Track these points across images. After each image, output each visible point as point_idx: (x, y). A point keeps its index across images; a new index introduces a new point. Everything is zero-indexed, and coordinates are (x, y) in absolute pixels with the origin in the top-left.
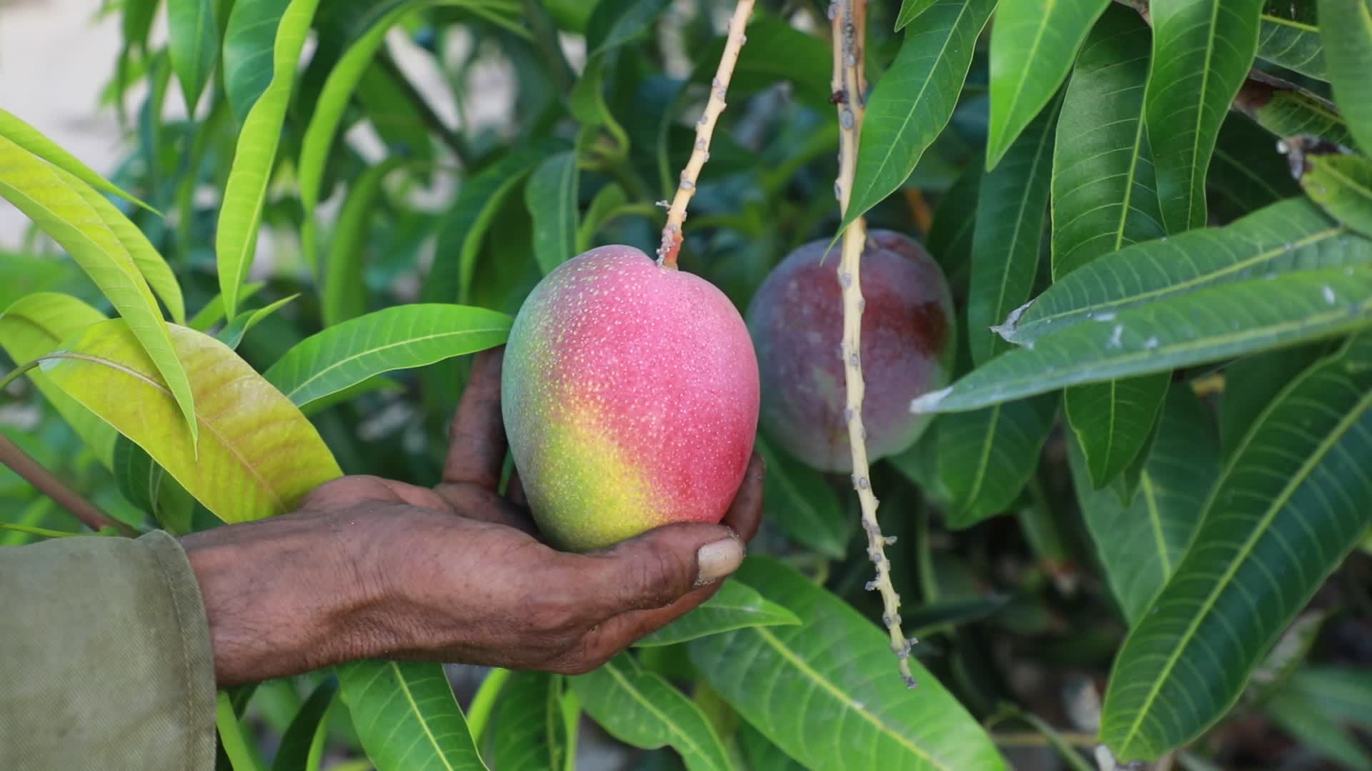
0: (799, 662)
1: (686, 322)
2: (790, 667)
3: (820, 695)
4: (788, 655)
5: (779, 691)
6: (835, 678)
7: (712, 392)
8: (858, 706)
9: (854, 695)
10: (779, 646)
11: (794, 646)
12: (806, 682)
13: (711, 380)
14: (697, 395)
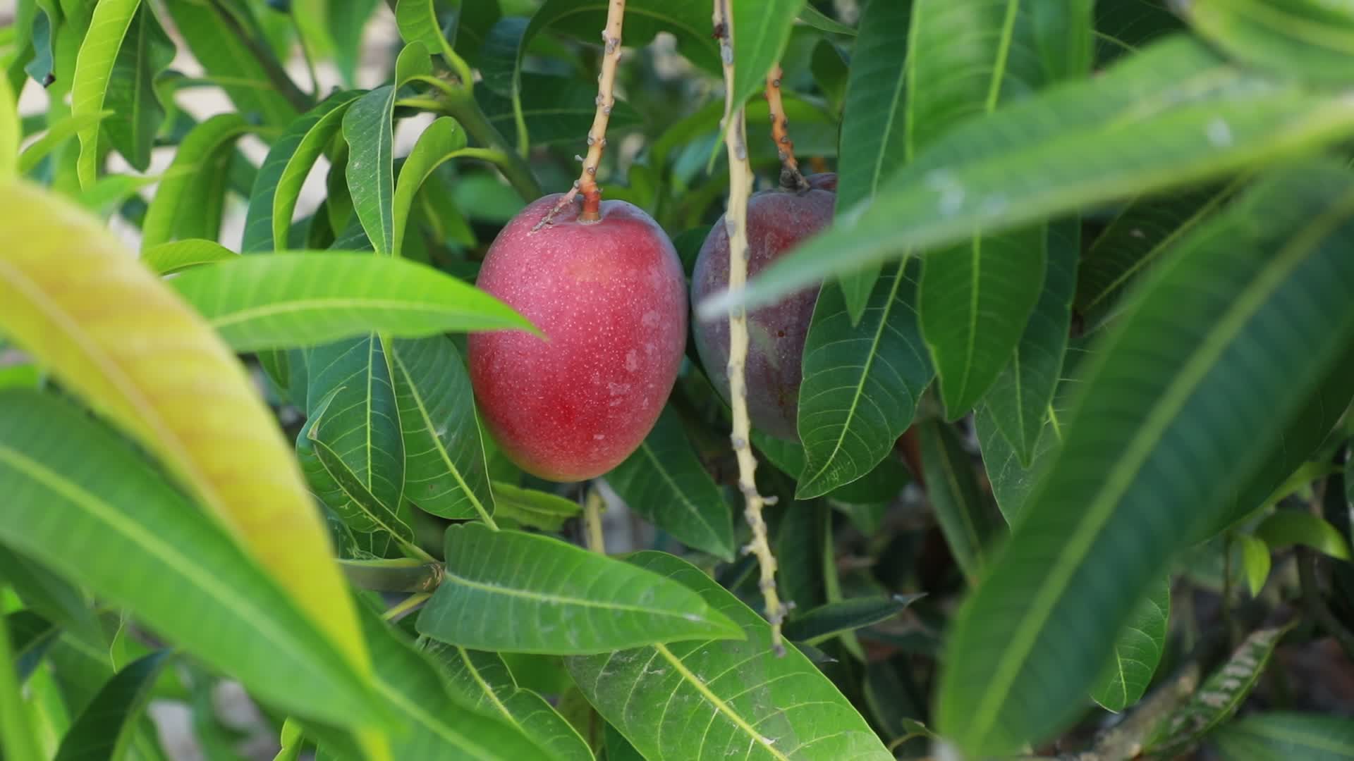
0: (698, 683)
1: (513, 288)
2: (687, 688)
3: (722, 725)
4: (686, 674)
5: (675, 717)
6: (739, 706)
7: (520, 354)
8: (767, 743)
9: (763, 729)
10: (676, 662)
11: (693, 665)
12: (707, 709)
13: (520, 343)
14: (506, 355)
